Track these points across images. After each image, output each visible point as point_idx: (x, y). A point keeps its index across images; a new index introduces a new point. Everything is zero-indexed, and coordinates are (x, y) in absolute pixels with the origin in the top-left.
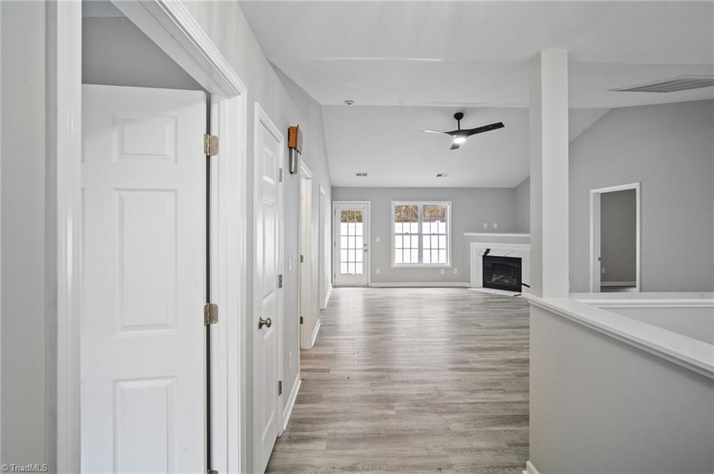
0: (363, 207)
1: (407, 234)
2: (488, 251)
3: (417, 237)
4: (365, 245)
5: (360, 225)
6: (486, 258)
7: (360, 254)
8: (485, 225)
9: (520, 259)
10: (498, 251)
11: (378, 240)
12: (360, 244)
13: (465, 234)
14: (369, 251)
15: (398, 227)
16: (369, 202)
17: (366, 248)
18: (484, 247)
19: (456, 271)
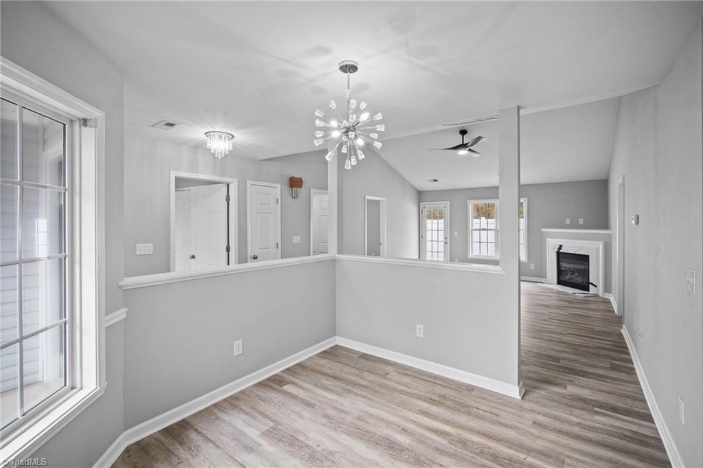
0: (445, 206)
1: (484, 229)
2: (561, 247)
3: (493, 232)
4: (446, 238)
5: (441, 221)
6: (559, 255)
7: (442, 245)
8: (568, 221)
9: (588, 256)
10: (570, 247)
11: (456, 234)
12: (442, 238)
13: (543, 230)
14: (449, 244)
15: (476, 223)
16: (448, 202)
17: (446, 240)
18: (558, 242)
19: (532, 266)
